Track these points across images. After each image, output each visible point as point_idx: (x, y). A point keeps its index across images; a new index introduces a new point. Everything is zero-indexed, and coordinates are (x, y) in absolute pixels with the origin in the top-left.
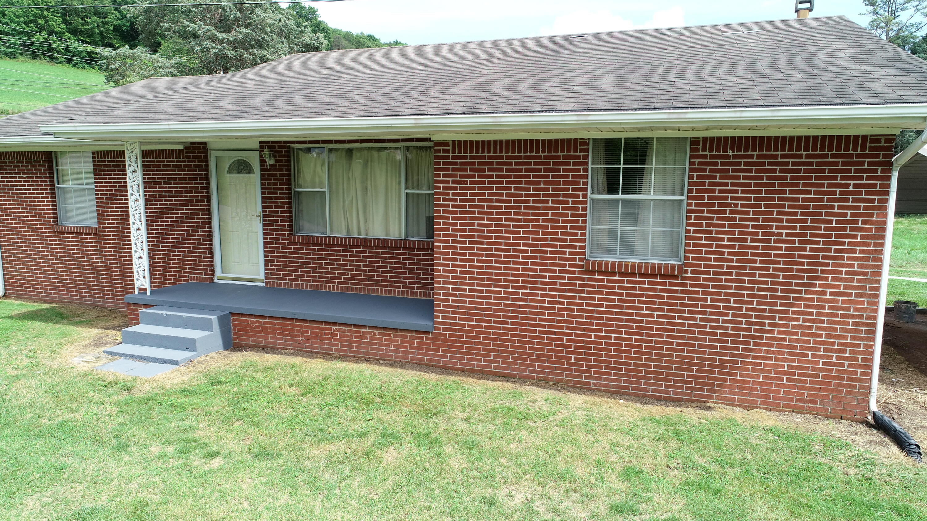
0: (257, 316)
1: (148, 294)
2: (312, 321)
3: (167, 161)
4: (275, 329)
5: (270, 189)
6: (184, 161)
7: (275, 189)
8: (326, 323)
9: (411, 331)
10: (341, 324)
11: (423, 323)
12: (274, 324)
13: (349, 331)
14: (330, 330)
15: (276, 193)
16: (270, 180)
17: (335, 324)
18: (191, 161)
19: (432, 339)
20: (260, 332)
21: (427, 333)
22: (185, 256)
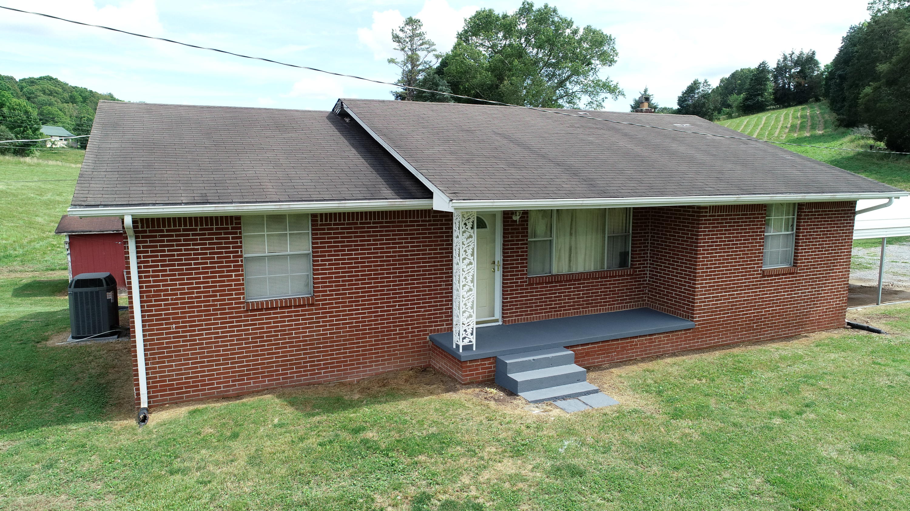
0: (582, 345)
1: (474, 349)
2: (621, 339)
3: (411, 222)
4: (595, 351)
5: (513, 241)
6: (430, 221)
7: (517, 240)
8: (631, 338)
9: (681, 331)
10: (640, 336)
11: (688, 324)
12: (595, 347)
13: (646, 340)
14: (633, 342)
15: (518, 244)
16: (513, 233)
17: (636, 337)
18: (438, 221)
19: (692, 333)
20: (584, 357)
21: (689, 329)
22: (425, 311)
